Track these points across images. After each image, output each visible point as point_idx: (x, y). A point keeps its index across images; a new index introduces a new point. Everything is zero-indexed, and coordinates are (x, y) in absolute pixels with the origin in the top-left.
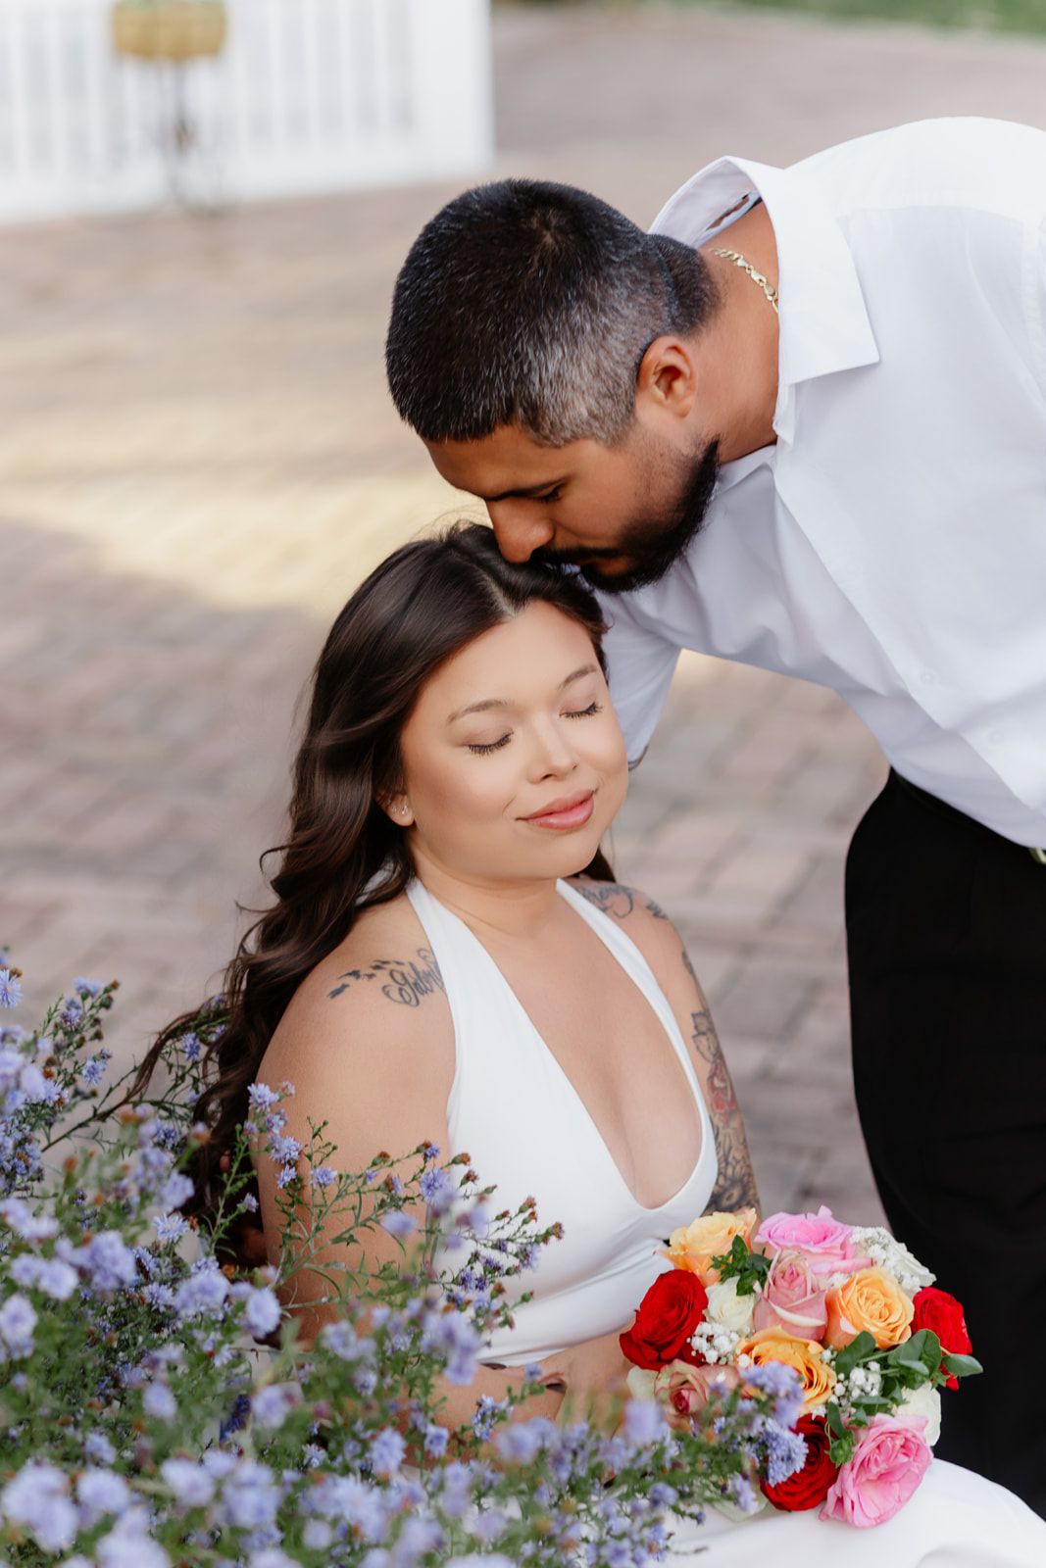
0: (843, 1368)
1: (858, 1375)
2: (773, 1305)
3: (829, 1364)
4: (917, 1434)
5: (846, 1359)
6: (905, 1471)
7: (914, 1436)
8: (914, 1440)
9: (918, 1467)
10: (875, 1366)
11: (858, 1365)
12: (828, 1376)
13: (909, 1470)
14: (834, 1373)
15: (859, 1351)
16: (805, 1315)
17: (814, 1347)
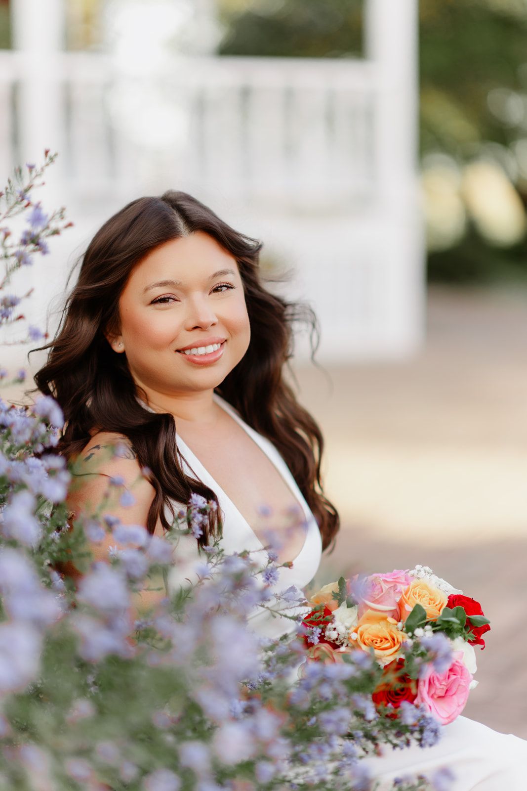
0: (409, 629)
1: (419, 632)
2: (364, 600)
3: (402, 631)
4: (459, 661)
5: (411, 623)
6: (458, 685)
7: (457, 662)
8: (457, 664)
9: (465, 682)
10: (428, 627)
11: (419, 627)
12: (403, 637)
13: (459, 685)
14: (405, 634)
15: (418, 618)
16: (383, 605)
17: (391, 620)
